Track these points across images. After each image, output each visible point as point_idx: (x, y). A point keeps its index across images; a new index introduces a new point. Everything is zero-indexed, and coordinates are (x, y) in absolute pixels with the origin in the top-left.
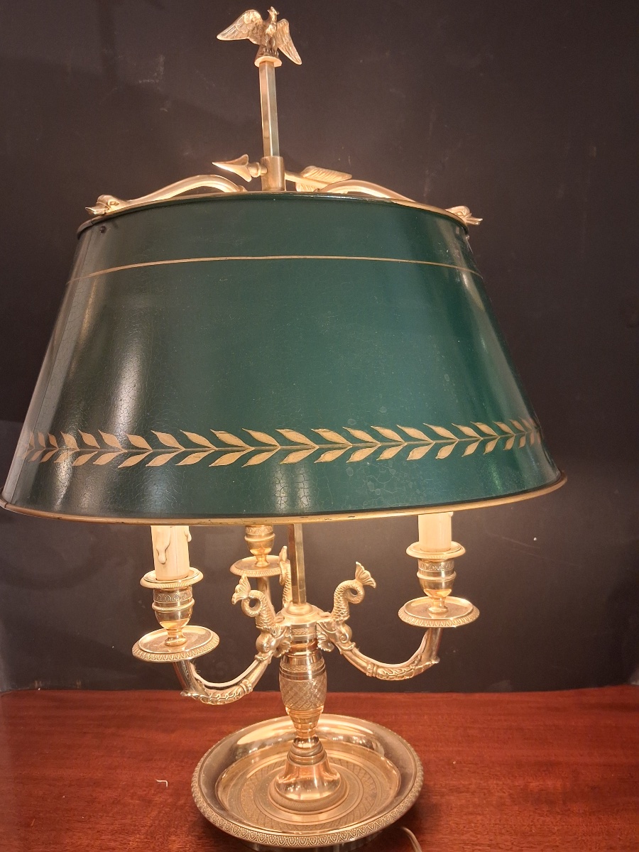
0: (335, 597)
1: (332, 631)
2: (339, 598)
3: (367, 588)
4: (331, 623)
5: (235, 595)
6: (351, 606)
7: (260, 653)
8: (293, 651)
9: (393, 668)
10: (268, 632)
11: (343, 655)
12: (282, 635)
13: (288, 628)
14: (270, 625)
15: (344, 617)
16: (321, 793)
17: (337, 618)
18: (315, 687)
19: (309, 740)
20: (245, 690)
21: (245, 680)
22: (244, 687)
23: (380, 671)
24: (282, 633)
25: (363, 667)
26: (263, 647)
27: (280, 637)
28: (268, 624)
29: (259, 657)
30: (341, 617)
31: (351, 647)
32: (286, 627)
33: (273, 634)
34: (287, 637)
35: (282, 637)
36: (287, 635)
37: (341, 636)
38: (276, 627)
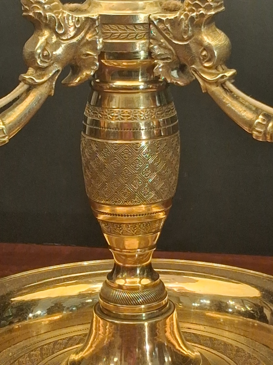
1: (182, 39)
4: (179, 24)
10: (47, 26)
11: (207, 93)
12: (79, 37)
14: (51, 10)
15: (209, 8)
24: (78, 31)
26: (37, 57)
27: (75, 40)
28: (46, 6)
29: (27, 77)
30: (201, 9)
31: (223, 77)
32: (87, 18)
33: (57, 30)
34: (89, 40)
35: (79, 41)
36: (90, 38)
37: (202, 52)
38: (65, 15)
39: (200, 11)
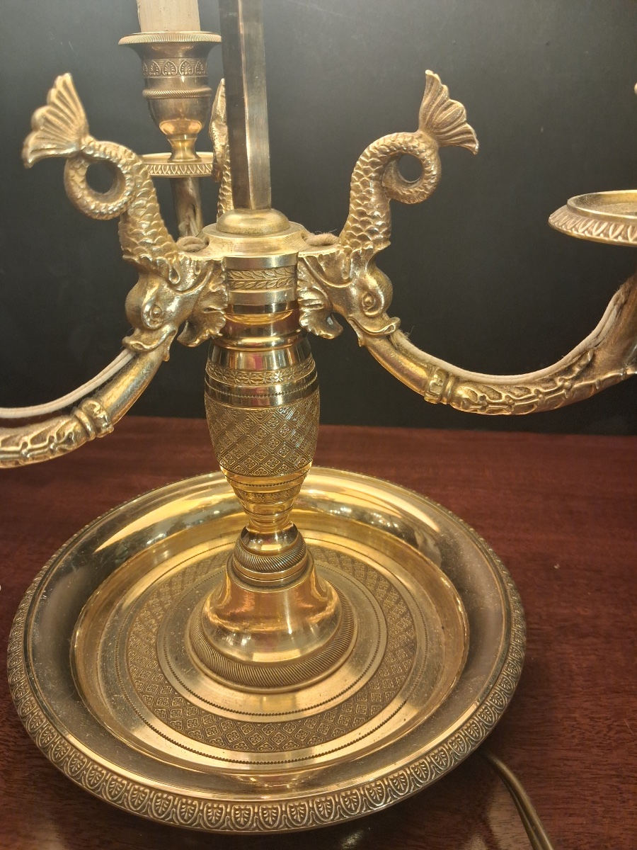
0: (356, 183)
1: (341, 281)
2: (365, 184)
3: (449, 153)
4: (338, 262)
5: (32, 141)
6: (398, 211)
7: (137, 332)
8: (231, 333)
9: (500, 385)
10: (157, 273)
11: (365, 348)
12: (200, 288)
13: (216, 265)
14: (161, 252)
15: (376, 242)
16: (301, 647)
17: (355, 245)
18: (291, 424)
19: (277, 538)
20: (89, 428)
21: (91, 402)
22: (85, 419)
23: (463, 392)
24: (198, 280)
25: (418, 381)
26: (145, 317)
27: (195, 291)
28: (154, 248)
29: (132, 342)
30: (368, 242)
31: (389, 329)
32: (210, 262)
33: (170, 279)
34: (214, 291)
35: (200, 292)
36: (213, 288)
37: (365, 297)
38: (181, 259)
39: (368, 244)
